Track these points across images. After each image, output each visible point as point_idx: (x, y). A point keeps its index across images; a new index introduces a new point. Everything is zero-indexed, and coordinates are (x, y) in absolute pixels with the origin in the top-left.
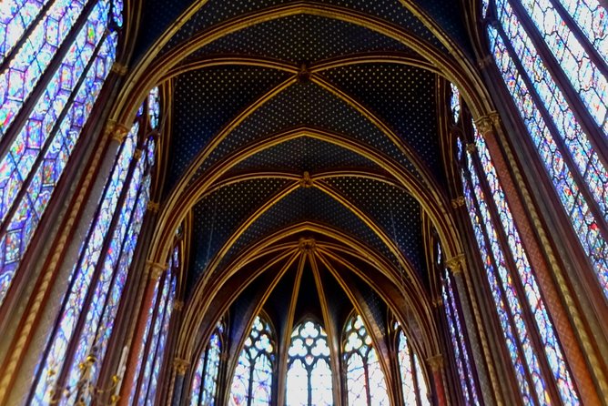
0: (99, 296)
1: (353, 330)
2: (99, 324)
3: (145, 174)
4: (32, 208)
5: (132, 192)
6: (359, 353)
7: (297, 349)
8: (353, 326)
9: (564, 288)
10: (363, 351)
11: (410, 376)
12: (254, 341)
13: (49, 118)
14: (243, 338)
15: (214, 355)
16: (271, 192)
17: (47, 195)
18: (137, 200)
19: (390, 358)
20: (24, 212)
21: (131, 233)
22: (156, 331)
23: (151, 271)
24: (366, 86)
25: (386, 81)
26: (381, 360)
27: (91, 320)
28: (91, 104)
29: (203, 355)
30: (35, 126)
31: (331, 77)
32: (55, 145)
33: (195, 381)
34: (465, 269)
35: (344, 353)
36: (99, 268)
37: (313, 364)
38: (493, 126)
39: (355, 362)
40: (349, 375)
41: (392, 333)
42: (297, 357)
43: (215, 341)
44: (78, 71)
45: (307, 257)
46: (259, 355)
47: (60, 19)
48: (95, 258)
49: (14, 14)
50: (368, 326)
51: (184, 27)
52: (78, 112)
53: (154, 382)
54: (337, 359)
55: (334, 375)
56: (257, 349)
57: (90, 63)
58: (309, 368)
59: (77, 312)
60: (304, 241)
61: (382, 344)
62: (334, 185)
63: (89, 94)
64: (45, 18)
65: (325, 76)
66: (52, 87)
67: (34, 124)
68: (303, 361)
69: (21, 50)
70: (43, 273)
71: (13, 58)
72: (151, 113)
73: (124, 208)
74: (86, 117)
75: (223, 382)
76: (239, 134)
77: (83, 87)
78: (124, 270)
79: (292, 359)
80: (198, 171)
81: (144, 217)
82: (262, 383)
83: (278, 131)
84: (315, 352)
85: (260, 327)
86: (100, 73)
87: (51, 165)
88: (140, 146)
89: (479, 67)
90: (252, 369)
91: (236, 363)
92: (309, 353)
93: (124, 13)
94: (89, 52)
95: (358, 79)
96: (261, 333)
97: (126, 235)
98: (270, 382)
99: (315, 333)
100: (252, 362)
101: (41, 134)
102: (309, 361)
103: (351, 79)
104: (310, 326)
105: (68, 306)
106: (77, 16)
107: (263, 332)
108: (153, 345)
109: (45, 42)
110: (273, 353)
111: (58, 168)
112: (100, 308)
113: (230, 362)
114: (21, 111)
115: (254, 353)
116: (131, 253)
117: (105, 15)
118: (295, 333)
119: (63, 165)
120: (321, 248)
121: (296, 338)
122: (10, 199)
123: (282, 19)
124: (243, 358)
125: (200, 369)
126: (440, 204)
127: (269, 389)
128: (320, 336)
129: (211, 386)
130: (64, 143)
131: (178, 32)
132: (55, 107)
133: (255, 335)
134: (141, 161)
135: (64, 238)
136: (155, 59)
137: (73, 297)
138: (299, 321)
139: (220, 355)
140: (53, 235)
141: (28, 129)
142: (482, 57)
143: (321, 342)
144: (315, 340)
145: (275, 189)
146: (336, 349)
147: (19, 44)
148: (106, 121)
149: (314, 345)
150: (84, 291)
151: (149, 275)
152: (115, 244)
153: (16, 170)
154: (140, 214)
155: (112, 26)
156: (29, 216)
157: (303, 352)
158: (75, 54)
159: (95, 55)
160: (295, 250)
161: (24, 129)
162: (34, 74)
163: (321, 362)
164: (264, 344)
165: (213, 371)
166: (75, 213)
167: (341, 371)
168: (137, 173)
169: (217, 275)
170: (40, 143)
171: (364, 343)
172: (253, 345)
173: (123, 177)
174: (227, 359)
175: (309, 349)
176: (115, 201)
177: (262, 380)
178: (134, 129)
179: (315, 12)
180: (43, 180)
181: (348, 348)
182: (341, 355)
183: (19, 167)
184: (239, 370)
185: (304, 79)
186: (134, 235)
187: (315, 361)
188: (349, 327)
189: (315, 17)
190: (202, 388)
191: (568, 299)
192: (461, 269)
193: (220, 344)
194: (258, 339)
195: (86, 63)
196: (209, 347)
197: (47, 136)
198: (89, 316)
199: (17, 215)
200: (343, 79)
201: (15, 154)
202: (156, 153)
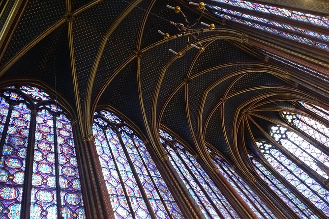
0: (211, 195)
1: (285, 115)
2: (220, 200)
3: (185, 153)
4: (170, 201)
5: (187, 161)
6: (294, 119)
7: (277, 137)
8: (284, 114)
9: (316, 62)
10: (295, 117)
11: (315, 109)
12: (264, 149)
13: (147, 178)
14: (260, 152)
15: (258, 165)
16: (219, 114)
17: (169, 194)
18: (191, 161)
19: (303, 111)
20: (169, 205)
21: (199, 170)
22: (236, 180)
23: (215, 172)
24: (206, 62)
25: (209, 54)
26: (302, 115)
27: (217, 202)
28: (151, 160)
29: (255, 169)
30: (146, 185)
31: (194, 71)
32: (156, 181)
33: (261, 177)
34: (290, 74)
35: (290, 123)
36: (202, 189)
37: (286, 136)
38: (247, 38)
39: (296, 122)
40: (299, 127)
41: (296, 104)
42: (280, 139)
43: (254, 162)
44: (138, 158)
45: (249, 115)
46: (270, 151)
47: (119, 155)
48: (199, 189)
49: (109, 171)
50: (287, 111)
51: (146, 112)
52: (151, 166)
53: (251, 191)
54: (290, 128)
55: (295, 132)
56: (267, 150)
57: (138, 152)
58: (286, 138)
59: (211, 206)
60: (243, 113)
61: (297, 110)
62: (232, 92)
63: (148, 159)
64: (116, 160)
65: (193, 74)
66: (138, 171)
67: (145, 185)
68: (283, 138)
69: (121, 176)
70: (191, 211)
71: (122, 180)
72: (167, 137)
73: (190, 168)
74: (154, 164)
75: (269, 168)
76: (193, 114)
77: (144, 159)
78: (209, 181)
79: (279, 141)
80: (195, 135)
81: (198, 162)
82: (279, 156)
83: (201, 100)
84: (283, 132)
85: (261, 144)
86: (144, 150)
87: (161, 187)
88: (175, 149)
89: (224, 26)
90: (272, 156)
91: (266, 160)
92: (282, 135)
93: (130, 128)
94: (135, 150)
95: (201, 63)
96: (263, 145)
97: (199, 172)
98: (281, 154)
99: (277, 128)
100: (270, 154)
101: (150, 184)
102: (284, 136)
103: (200, 65)
104: (273, 128)
105: (207, 208)
106: (121, 148)
107: (264, 144)
108: (239, 185)
109: (123, 165)
110: (272, 146)
111: (163, 185)
112: (215, 197)
113: (264, 162)
114: (139, 187)
115: (268, 152)
116: (206, 174)
117: (127, 137)
118: (272, 134)
119: (164, 182)
120: (250, 109)
121: (273, 135)
122: (163, 208)
123: (164, 77)
124: (266, 156)
125: (259, 173)
126: (262, 66)
127: (283, 155)
128: (279, 127)
129: (267, 173)
130: (157, 178)
131: (146, 115)
132: (145, 174)
133: (262, 147)
134: (179, 152)
135: (185, 198)
136: (150, 129)
137: (205, 204)
138: (268, 131)
139: (260, 163)
140: (182, 201)
141: (146, 188)
142: (222, 22)
143: (281, 128)
144: (279, 129)
145: (219, 112)
146: (287, 126)
147: (119, 175)
148: (159, 158)
149: (280, 131)
150: (206, 199)
151: (216, 173)
152: (199, 179)
153: (155, 200)
154: (196, 163)
155: (131, 136)
156: (171, 204)
157: (280, 136)
158: (133, 156)
159: (137, 148)
160: (244, 117)
161: (145, 189)
162: (130, 175)
163: (288, 133)
164: (267, 146)
165: (263, 169)
166: (180, 189)
167: (295, 129)
168: (182, 156)
169: (233, 148)
170: (152, 186)
171: (292, 115)
172: (265, 150)
173: (180, 162)
174: (263, 161)
175: (280, 133)
176: (186, 170)
177: (278, 155)
178: (168, 148)
179: (169, 65)
180: (164, 192)
181: (290, 121)
182: (290, 125)
183: (155, 198)
184: (269, 160)
185: (189, 81)
186: (201, 169)
187: (286, 135)
188: (284, 116)
189: (170, 66)
190: (265, 176)
191: (321, 63)
192: (289, 75)
193: (257, 161)
194: (264, 147)
195: (138, 153)
196: (254, 165)
197: (152, 183)
198: (215, 202)
199: (169, 208)
200: (198, 68)
201: (150, 197)
202: (180, 144)
